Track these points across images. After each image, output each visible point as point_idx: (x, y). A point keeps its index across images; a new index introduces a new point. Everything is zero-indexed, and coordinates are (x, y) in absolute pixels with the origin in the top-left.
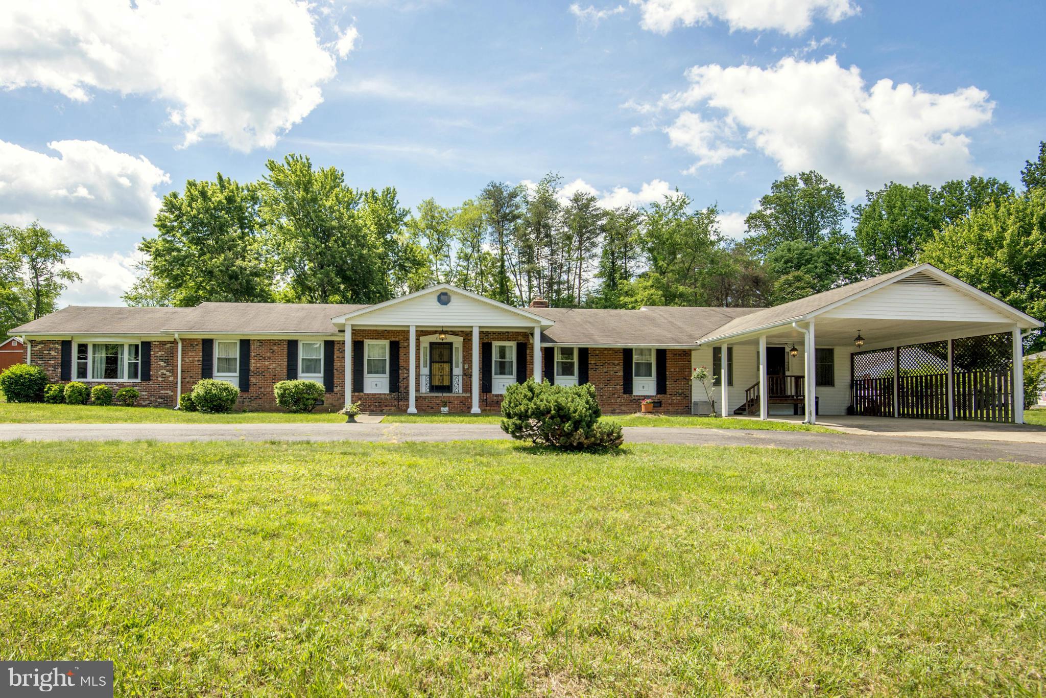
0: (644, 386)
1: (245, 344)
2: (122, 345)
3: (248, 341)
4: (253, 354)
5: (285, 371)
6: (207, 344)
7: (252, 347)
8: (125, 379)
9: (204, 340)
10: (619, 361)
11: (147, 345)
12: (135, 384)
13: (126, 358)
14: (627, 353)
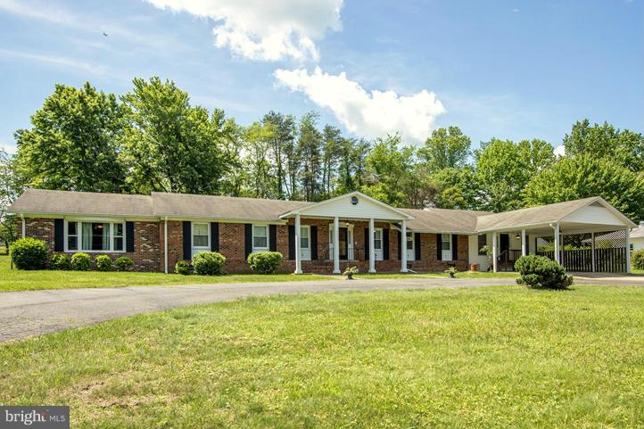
0: (447, 255)
1: (215, 226)
2: (108, 225)
3: (217, 223)
4: (220, 233)
5: (244, 245)
6: (187, 225)
7: (220, 229)
8: (112, 250)
9: (184, 222)
10: (435, 241)
11: (130, 225)
12: (121, 255)
13: (111, 235)
14: (439, 236)
